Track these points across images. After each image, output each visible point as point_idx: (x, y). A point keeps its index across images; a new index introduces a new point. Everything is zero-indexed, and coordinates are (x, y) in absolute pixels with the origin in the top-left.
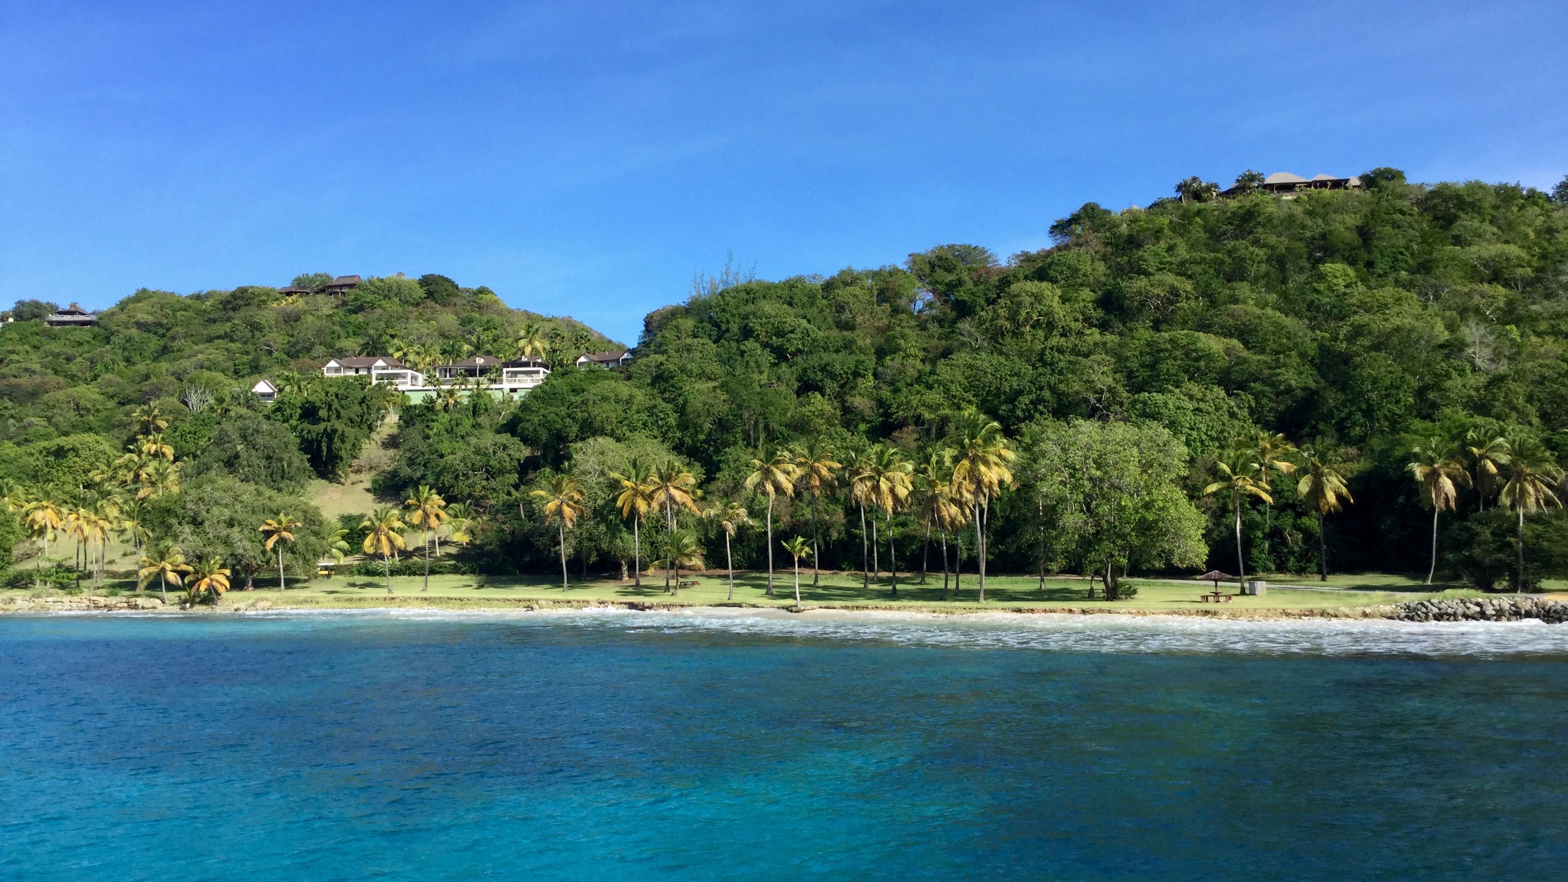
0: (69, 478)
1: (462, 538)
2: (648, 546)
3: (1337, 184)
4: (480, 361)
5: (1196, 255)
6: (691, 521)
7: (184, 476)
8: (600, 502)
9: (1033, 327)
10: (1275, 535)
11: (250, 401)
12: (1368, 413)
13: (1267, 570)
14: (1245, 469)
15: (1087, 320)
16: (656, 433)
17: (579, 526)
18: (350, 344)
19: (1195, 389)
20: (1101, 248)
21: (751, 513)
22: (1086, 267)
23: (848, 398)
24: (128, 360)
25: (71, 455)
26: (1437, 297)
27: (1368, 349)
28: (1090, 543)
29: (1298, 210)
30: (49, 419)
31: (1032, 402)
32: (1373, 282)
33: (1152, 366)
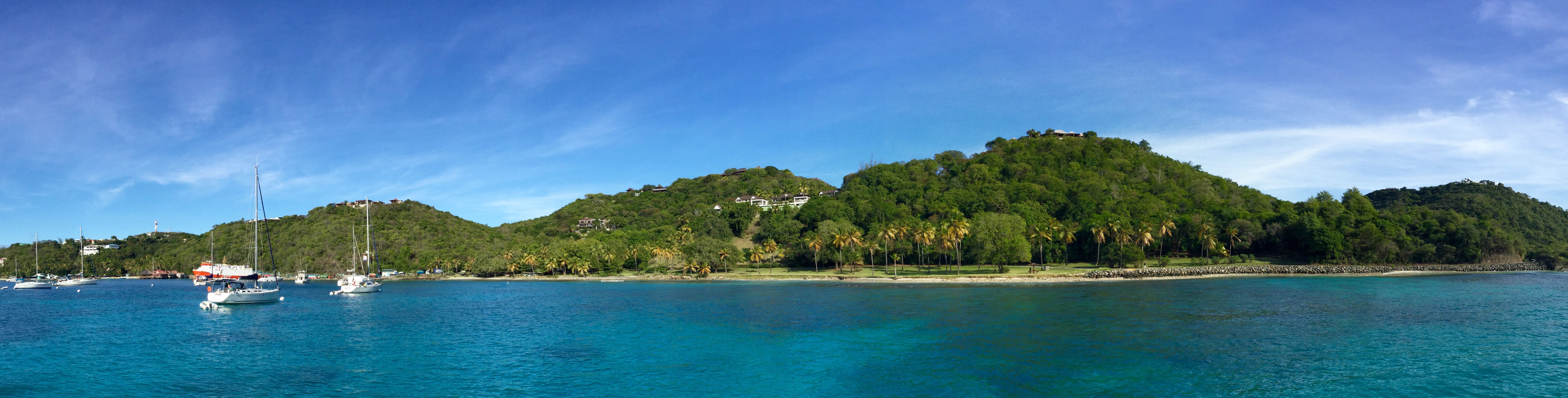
0: (662, 239)
1: (782, 255)
2: (844, 257)
3: (1077, 135)
4: (786, 195)
5: (1033, 157)
6: (859, 249)
7: (695, 237)
8: (828, 242)
9: (978, 180)
10: (1053, 251)
11: (714, 212)
12: (1082, 211)
13: (1050, 262)
14: (1043, 230)
15: (997, 178)
16: (847, 218)
17: (821, 251)
18: (743, 191)
19: (1030, 202)
20: (1003, 153)
21: (880, 246)
22: (997, 160)
23: (914, 205)
24: (676, 201)
25: (662, 232)
26: (1104, 175)
27: (1082, 191)
28: (994, 254)
29: (1064, 143)
30: (655, 221)
31: (977, 206)
32: (1085, 169)
33: (1017, 194)
